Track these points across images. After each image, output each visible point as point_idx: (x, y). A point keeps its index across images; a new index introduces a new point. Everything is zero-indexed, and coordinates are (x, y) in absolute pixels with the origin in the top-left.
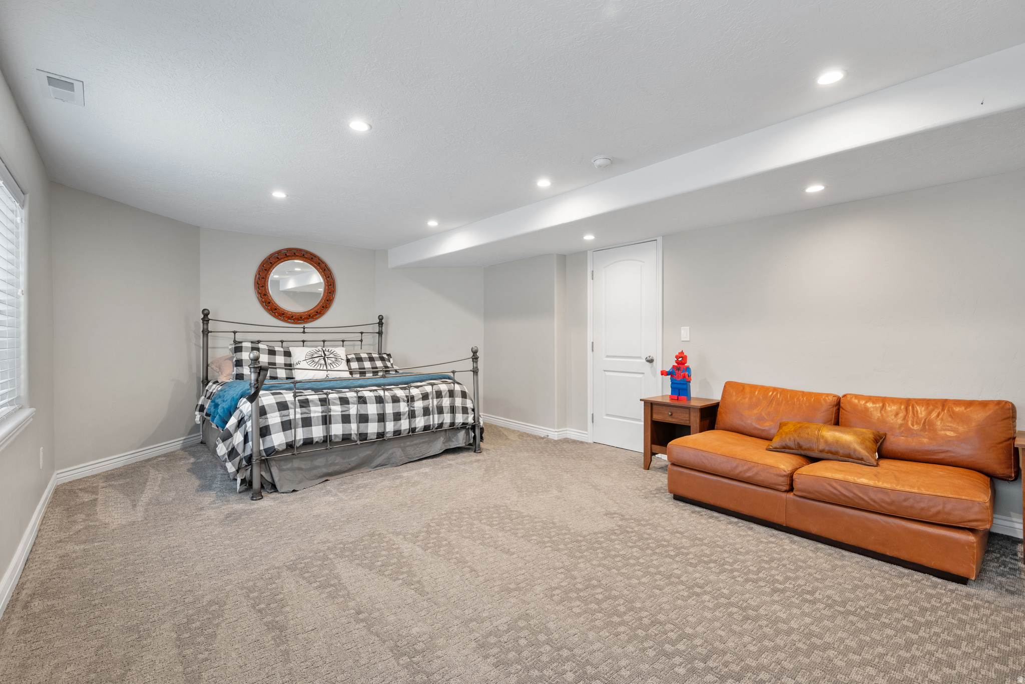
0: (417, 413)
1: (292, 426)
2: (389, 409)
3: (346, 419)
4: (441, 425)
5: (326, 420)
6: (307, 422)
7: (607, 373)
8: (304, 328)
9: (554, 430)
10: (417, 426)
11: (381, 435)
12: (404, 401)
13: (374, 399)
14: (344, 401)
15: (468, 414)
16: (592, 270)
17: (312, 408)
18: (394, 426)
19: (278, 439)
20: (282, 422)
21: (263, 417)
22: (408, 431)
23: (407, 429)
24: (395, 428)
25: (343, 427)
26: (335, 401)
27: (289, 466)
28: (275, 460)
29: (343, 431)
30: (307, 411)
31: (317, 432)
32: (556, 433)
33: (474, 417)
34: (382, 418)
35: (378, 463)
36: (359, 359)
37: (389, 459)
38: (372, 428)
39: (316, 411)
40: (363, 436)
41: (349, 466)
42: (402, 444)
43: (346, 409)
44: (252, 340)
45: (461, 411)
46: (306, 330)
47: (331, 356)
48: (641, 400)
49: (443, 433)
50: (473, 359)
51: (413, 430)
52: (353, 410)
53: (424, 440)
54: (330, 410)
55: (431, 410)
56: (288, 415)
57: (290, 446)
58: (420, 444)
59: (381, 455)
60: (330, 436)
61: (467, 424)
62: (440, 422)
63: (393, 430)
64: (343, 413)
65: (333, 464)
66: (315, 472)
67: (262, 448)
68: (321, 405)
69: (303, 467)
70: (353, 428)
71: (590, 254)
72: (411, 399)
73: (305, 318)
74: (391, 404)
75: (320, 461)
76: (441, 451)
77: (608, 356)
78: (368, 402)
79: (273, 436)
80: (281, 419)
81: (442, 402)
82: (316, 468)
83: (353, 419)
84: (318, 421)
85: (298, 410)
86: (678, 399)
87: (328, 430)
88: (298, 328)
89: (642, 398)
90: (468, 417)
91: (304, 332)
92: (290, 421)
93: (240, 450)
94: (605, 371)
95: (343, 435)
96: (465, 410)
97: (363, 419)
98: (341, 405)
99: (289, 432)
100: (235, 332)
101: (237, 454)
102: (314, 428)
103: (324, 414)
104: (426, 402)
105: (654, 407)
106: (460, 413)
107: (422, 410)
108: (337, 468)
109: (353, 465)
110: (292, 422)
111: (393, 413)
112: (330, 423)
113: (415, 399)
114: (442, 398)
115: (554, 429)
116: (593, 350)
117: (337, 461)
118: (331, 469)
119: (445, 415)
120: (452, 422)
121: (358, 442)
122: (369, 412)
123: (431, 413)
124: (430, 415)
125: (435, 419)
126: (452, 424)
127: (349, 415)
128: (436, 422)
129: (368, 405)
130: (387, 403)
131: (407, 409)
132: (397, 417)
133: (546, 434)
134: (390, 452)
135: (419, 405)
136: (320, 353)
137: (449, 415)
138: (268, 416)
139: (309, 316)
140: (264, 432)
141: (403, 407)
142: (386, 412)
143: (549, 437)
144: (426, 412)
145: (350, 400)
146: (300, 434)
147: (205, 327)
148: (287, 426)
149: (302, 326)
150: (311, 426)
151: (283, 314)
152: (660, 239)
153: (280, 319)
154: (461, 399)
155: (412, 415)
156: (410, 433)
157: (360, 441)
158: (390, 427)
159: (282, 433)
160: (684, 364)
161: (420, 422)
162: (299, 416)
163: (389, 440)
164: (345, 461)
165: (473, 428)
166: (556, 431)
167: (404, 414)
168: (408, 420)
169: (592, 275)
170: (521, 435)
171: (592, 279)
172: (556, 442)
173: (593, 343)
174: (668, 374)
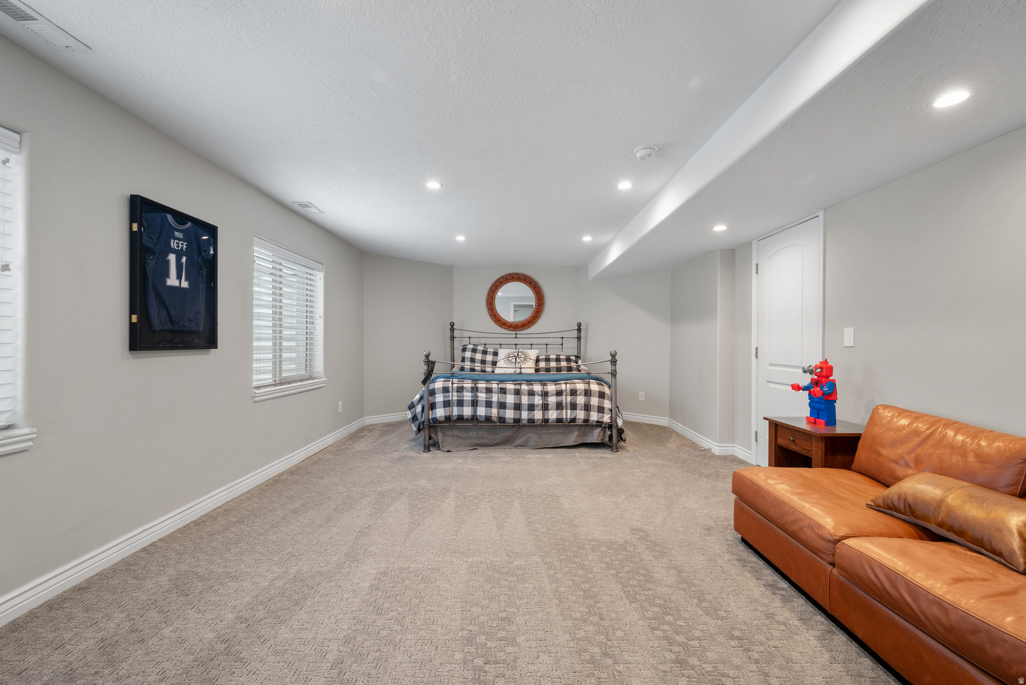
0: (550, 407)
1: (451, 405)
2: (525, 400)
3: (489, 404)
4: (573, 420)
5: (474, 403)
6: (460, 403)
7: (771, 385)
8: (516, 334)
9: (716, 444)
10: (550, 418)
11: (517, 421)
12: (539, 395)
13: (513, 391)
14: (489, 391)
15: (604, 413)
16: (756, 262)
17: (465, 394)
18: (528, 415)
19: (440, 413)
20: (444, 401)
21: (433, 396)
22: (541, 420)
23: (540, 419)
24: (529, 416)
25: (486, 410)
26: (482, 390)
27: (450, 433)
28: (440, 427)
29: (485, 413)
30: (461, 395)
31: (467, 411)
32: (718, 448)
33: (611, 416)
34: (518, 407)
35: (518, 444)
36: (548, 360)
37: (526, 442)
38: (510, 414)
39: (467, 396)
40: (502, 420)
41: (495, 442)
42: (538, 432)
43: (489, 397)
44: (474, 344)
45: (596, 410)
46: (518, 336)
47: (523, 356)
48: (765, 418)
49: (577, 428)
50: (611, 362)
51: (546, 421)
52: (495, 398)
53: (559, 431)
54: (477, 396)
55: (564, 405)
56: (449, 397)
57: (448, 419)
58: (555, 434)
59: (520, 438)
60: (476, 416)
61: (602, 422)
62: (572, 417)
63: (527, 418)
64: (487, 400)
65: (482, 438)
66: (468, 441)
67: (430, 417)
68: (471, 392)
69: (461, 436)
70: (494, 412)
71: (754, 243)
72: (545, 394)
73: (520, 327)
74: (527, 397)
75: (473, 434)
76: (575, 444)
77: (771, 365)
78: (507, 393)
79: (437, 410)
80: (444, 399)
81: (576, 400)
82: (471, 438)
83: (494, 405)
84: (469, 404)
85: (455, 394)
86: (814, 424)
87: (475, 411)
88: (512, 334)
89: (766, 416)
90: (603, 416)
91: (516, 338)
92: (449, 400)
93: (419, 417)
94: (768, 382)
95: (485, 416)
96: (601, 410)
97: (502, 406)
98: (486, 393)
99: (448, 408)
100: (470, 338)
101: (417, 419)
102: (465, 408)
103: (473, 399)
104: (559, 398)
105: (779, 429)
106: (595, 412)
107: (555, 404)
108: (485, 441)
109: (498, 441)
110: (451, 402)
111: (528, 404)
112: (477, 406)
113: (549, 395)
114: (576, 395)
115: (716, 442)
116: (757, 357)
117: (485, 436)
118: (481, 442)
119: (578, 411)
120: (586, 418)
121: (498, 424)
122: (508, 401)
123: (564, 408)
124: (562, 409)
125: (567, 414)
126: (586, 421)
127: (492, 402)
128: (569, 417)
129: (507, 395)
130: (524, 395)
131: (541, 402)
132: (531, 408)
133: (710, 447)
134: (528, 436)
135: (552, 400)
136: (515, 354)
137: (583, 412)
138: (436, 396)
139: (523, 325)
140: (433, 406)
141: (538, 400)
142: (522, 403)
143: (712, 451)
144: (559, 406)
145: (494, 390)
146: (455, 411)
147: (452, 334)
148: (447, 404)
149: (515, 333)
150: (463, 406)
151: (505, 324)
152: (821, 214)
153: (503, 328)
154: (598, 398)
155: (545, 407)
156: (543, 423)
157: (500, 423)
158: (525, 415)
159: (443, 409)
161: (553, 415)
162: (455, 398)
163: (524, 426)
164: (492, 437)
165: (610, 427)
166: (717, 446)
167: (538, 406)
168: (541, 411)
169: (757, 269)
170: (684, 445)
171: (757, 273)
172: (713, 456)
173: (757, 349)
174: (805, 388)
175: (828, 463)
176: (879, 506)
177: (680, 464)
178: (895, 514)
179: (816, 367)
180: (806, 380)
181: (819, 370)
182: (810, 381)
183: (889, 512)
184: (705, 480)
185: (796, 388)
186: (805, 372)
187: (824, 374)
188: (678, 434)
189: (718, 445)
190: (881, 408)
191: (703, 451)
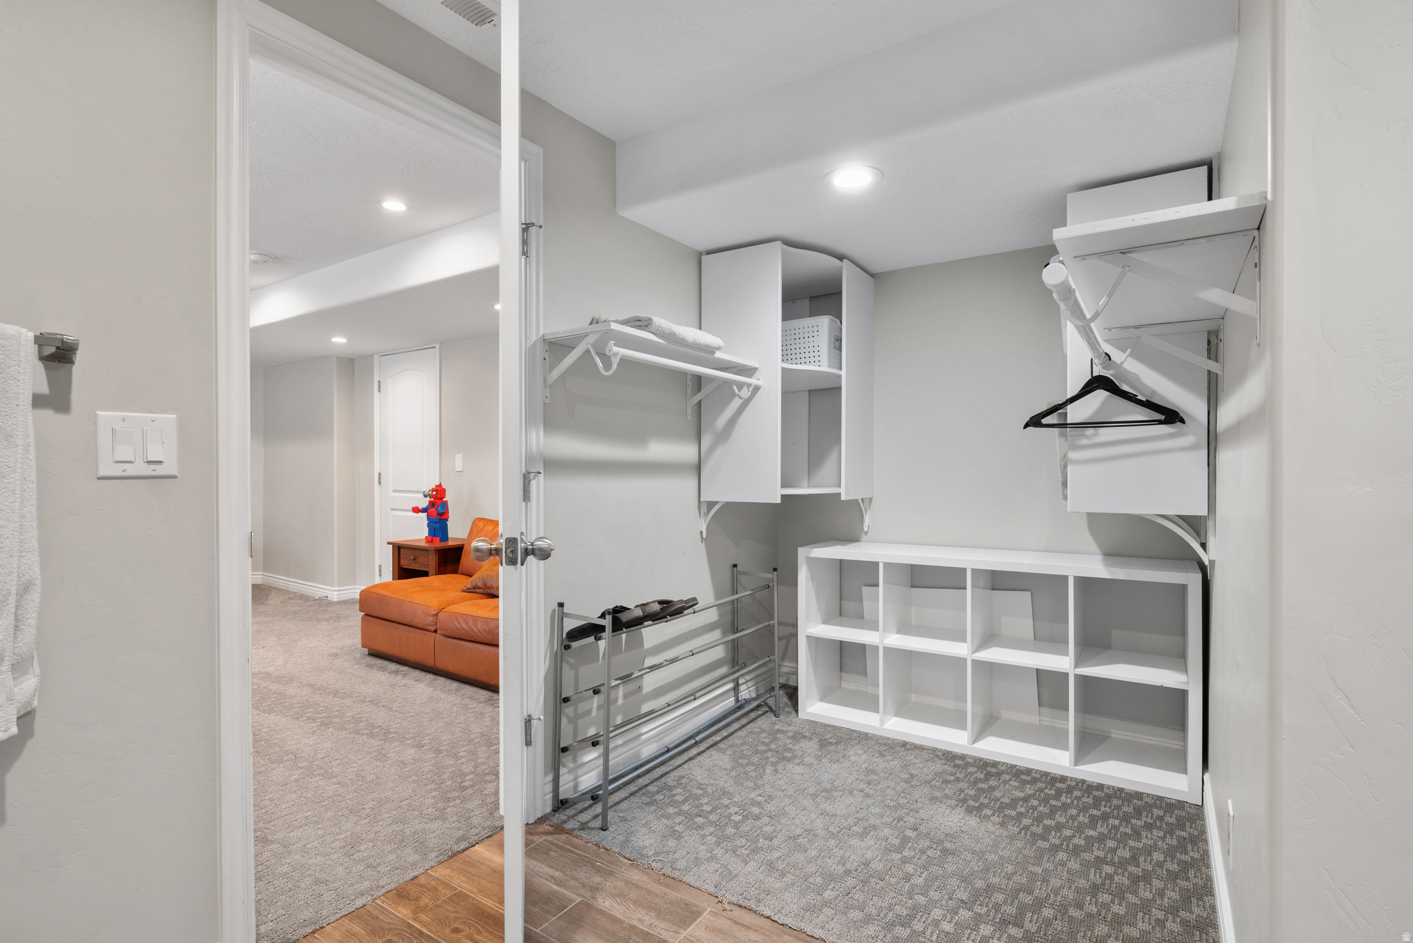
7: (395, 513)
9: (333, 589)
16: (378, 379)
32: (336, 593)
48: (389, 543)
71: (376, 358)
77: (393, 491)
86: (432, 541)
89: (391, 541)
94: (392, 509)
105: (402, 550)
115: (334, 586)
116: (380, 483)
133: (325, 595)
143: (329, 598)
152: (437, 345)
160: (442, 499)
169: (379, 386)
170: (290, 598)
171: (379, 391)
172: (331, 603)
173: (380, 474)
174: (423, 510)
175: (440, 571)
176: (468, 589)
177: (290, 617)
178: (477, 590)
179: (433, 490)
180: (424, 503)
181: (434, 493)
182: (427, 504)
183: (474, 590)
184: (325, 623)
185: (416, 510)
186: (425, 496)
187: (439, 496)
188: (280, 590)
189: (336, 589)
190: (478, 520)
191: (317, 600)
